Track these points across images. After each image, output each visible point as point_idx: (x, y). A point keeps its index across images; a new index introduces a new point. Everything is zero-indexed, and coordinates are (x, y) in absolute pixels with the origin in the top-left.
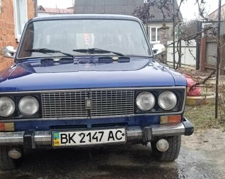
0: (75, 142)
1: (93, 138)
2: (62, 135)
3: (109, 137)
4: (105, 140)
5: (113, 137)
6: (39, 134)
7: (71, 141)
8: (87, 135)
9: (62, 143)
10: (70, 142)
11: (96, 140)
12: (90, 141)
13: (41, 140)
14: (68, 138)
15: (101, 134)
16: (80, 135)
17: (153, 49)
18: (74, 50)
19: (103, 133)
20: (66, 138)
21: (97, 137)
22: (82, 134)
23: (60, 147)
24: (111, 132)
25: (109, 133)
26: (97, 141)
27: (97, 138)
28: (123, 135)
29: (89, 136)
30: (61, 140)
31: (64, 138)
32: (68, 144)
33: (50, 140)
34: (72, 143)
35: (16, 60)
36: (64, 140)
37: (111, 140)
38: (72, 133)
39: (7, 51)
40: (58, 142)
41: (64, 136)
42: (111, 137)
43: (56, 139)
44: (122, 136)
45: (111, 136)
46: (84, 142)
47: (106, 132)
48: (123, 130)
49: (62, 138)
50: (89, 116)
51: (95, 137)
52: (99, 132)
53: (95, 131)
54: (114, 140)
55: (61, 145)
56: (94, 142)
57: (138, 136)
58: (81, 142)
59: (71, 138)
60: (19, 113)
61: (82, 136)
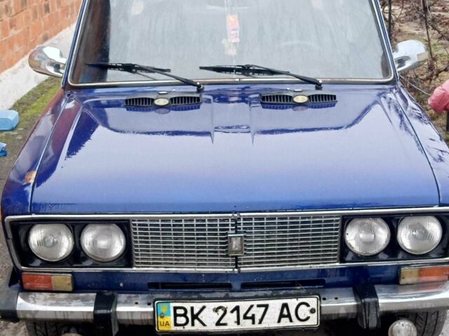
0: (204, 325)
1: (245, 317)
2: (175, 309)
3: (282, 316)
4: (271, 322)
5: (289, 316)
6: (126, 303)
7: (196, 321)
8: (232, 312)
9: (176, 324)
10: (193, 324)
11: (250, 321)
12: (238, 322)
13: (130, 318)
14: (189, 315)
15: (263, 309)
16: (216, 310)
17: (396, 56)
18: (201, 68)
19: (266, 306)
20: (185, 315)
21: (253, 315)
22: (220, 308)
23: (172, 332)
24: (285, 306)
25: (280, 307)
26: (253, 323)
27: (253, 318)
28: (312, 311)
29: (235, 312)
30: (175, 320)
31: (181, 315)
32: (189, 328)
33: (150, 317)
34: (198, 327)
35: (66, 87)
36: (181, 320)
37: (285, 323)
38: (197, 306)
39: (46, 57)
40: (167, 324)
41: (180, 312)
42: (285, 316)
43: (162, 317)
44: (308, 314)
45: (285, 312)
46: (225, 324)
47: (275, 305)
48: (313, 302)
49: (176, 315)
50: (237, 267)
51: (249, 315)
52: (259, 306)
53: (248, 304)
54: (291, 321)
55: (173, 328)
56: (247, 325)
57: (348, 314)
58: (218, 324)
59: (195, 317)
60: (82, 255)
61: (221, 312)
